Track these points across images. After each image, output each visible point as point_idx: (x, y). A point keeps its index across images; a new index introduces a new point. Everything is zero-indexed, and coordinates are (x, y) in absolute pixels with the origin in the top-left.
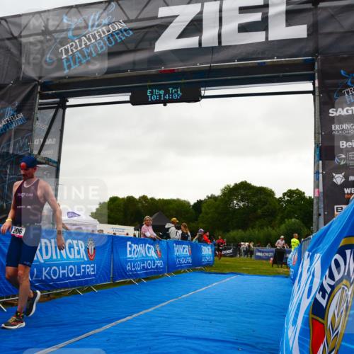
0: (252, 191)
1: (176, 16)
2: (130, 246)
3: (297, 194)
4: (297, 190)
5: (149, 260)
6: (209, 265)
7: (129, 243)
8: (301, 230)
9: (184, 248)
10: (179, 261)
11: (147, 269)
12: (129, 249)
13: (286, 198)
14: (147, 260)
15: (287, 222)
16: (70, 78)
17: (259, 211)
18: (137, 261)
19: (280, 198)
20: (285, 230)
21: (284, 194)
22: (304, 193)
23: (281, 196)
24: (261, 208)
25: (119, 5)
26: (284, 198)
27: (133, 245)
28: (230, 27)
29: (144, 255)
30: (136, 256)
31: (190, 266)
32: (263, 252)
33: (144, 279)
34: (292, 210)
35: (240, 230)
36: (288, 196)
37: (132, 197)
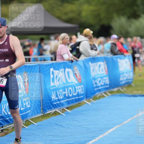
2: (53, 73)
5: (69, 86)
6: (128, 84)
7: (52, 70)
9: (100, 66)
10: (96, 83)
11: (69, 97)
12: (52, 76)
14: (68, 87)
18: (60, 89)
27: (55, 71)
29: (65, 82)
30: (58, 84)
31: (107, 88)
33: (67, 108)
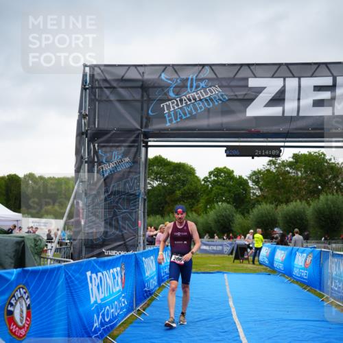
0: (168, 167)
1: (265, 88)
3: (225, 173)
4: (225, 168)
8: (233, 216)
13: (213, 178)
15: (217, 207)
16: (172, 130)
17: (178, 193)
19: (206, 178)
20: (215, 217)
21: (211, 173)
22: (233, 171)
23: (207, 175)
24: (179, 189)
25: (213, 70)
26: (210, 178)
28: (307, 101)
32: (209, 245)
34: (220, 191)
35: (158, 216)
36: (215, 176)
37: (15, 175)
